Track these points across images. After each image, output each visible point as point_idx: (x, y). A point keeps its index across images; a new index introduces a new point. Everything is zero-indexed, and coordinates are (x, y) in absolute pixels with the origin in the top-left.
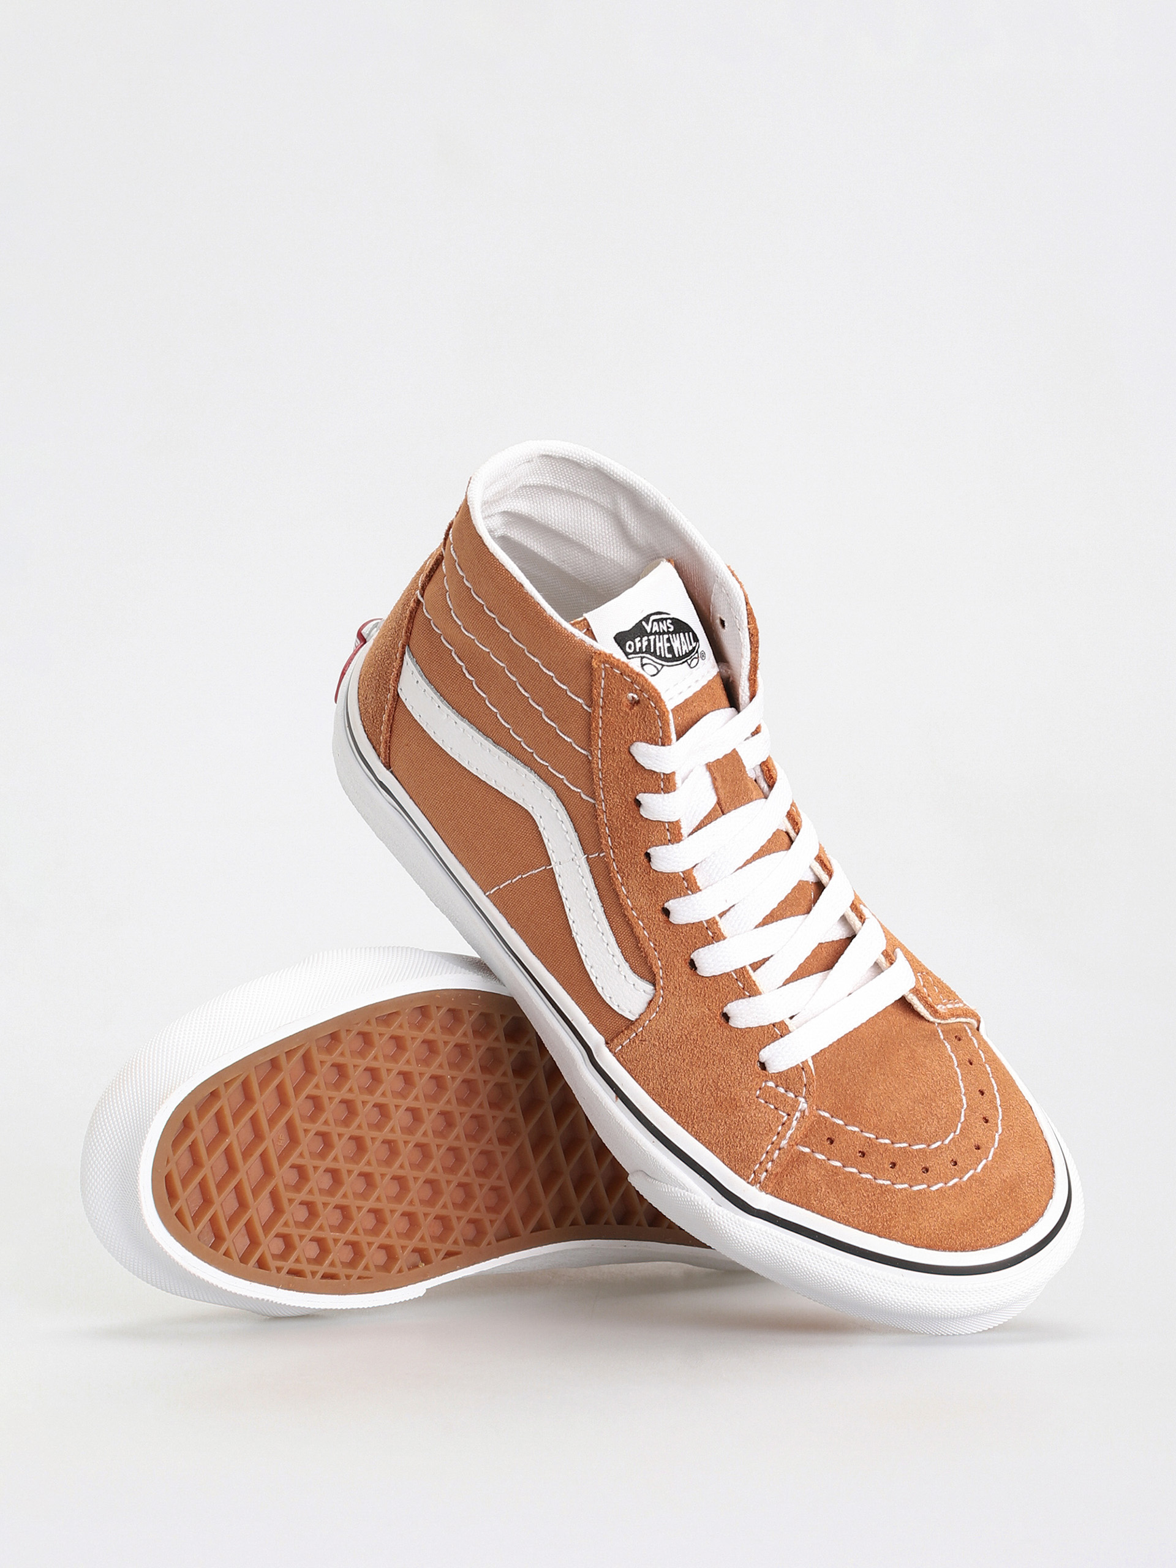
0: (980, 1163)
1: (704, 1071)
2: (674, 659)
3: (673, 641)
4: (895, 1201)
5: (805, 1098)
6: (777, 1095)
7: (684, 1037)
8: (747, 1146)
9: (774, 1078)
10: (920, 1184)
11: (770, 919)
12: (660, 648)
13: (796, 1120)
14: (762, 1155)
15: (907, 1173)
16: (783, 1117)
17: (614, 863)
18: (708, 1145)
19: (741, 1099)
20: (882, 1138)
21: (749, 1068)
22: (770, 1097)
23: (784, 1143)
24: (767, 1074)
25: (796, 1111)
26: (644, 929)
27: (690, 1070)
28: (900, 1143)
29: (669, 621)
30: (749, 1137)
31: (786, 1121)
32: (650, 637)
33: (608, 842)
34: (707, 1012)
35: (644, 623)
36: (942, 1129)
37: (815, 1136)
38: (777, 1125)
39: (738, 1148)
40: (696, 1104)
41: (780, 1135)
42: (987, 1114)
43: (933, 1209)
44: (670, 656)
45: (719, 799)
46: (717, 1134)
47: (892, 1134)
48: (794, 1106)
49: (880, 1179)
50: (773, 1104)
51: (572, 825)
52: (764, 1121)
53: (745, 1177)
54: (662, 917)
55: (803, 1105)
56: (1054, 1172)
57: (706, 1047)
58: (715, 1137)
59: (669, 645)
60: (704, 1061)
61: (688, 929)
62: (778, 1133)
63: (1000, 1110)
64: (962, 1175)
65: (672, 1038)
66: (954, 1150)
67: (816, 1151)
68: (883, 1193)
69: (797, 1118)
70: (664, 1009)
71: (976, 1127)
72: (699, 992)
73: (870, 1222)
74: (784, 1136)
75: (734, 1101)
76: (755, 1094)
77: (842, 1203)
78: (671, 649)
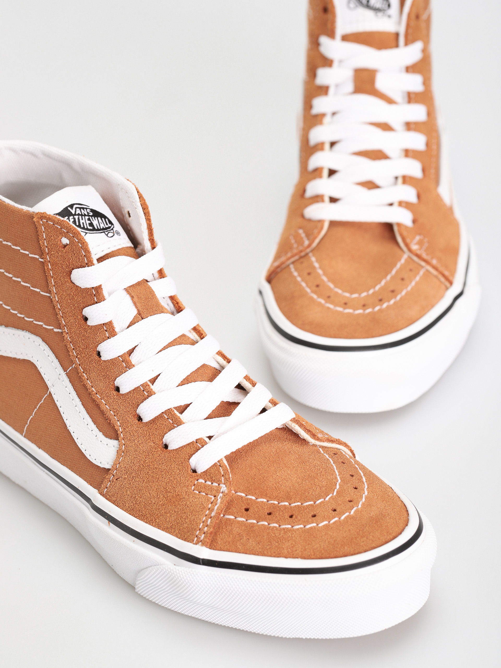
0: (352, 509)
1: (157, 483)
2: (94, 229)
3: (93, 220)
4: (294, 536)
5: (224, 484)
6: (205, 486)
7: (142, 466)
8: (190, 522)
9: (202, 476)
10: (310, 524)
11: (186, 381)
12: (83, 223)
13: (220, 498)
14: (200, 524)
15: (301, 519)
16: (211, 498)
17: (80, 367)
18: (166, 530)
19: (183, 493)
20: (282, 502)
21: (185, 473)
22: (200, 488)
23: (213, 514)
24: (197, 474)
25: (219, 493)
26: (106, 404)
27: (148, 486)
28: (295, 503)
29: (88, 210)
30: (191, 516)
31: (213, 500)
32: (75, 217)
33: (73, 353)
34: (153, 444)
35: (69, 208)
36: (323, 492)
37: (236, 508)
38: (208, 504)
39: (185, 525)
40: (155, 506)
41: (210, 509)
42: (357, 485)
43: (322, 537)
44: (91, 228)
45: (138, 310)
46: (171, 520)
47: (288, 498)
48: (218, 491)
49: (283, 525)
50: (204, 492)
51: (54, 355)
52: (199, 503)
53: (191, 541)
54: (115, 393)
55: (224, 488)
56: (408, 514)
57: (156, 468)
58: (170, 523)
59: (89, 222)
60: (156, 478)
61: (131, 394)
62: (209, 509)
63: (365, 483)
64: (340, 516)
65: (134, 469)
66: (333, 503)
67: (237, 516)
68: (285, 533)
69: (220, 497)
70: (126, 452)
71: (348, 491)
72: (145, 433)
73: (278, 550)
74: (213, 509)
75: (178, 496)
76: (191, 489)
77: (259, 543)
78: (91, 224)
